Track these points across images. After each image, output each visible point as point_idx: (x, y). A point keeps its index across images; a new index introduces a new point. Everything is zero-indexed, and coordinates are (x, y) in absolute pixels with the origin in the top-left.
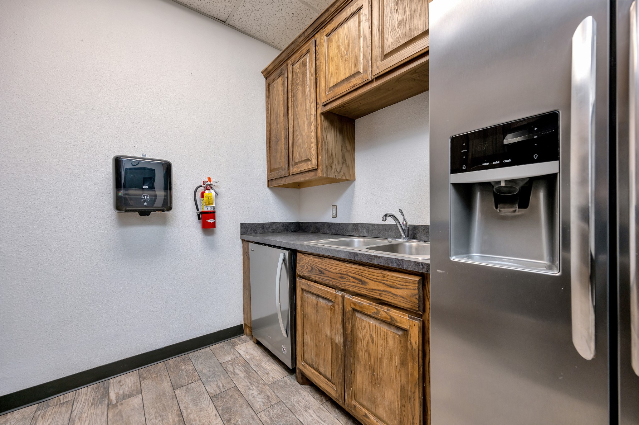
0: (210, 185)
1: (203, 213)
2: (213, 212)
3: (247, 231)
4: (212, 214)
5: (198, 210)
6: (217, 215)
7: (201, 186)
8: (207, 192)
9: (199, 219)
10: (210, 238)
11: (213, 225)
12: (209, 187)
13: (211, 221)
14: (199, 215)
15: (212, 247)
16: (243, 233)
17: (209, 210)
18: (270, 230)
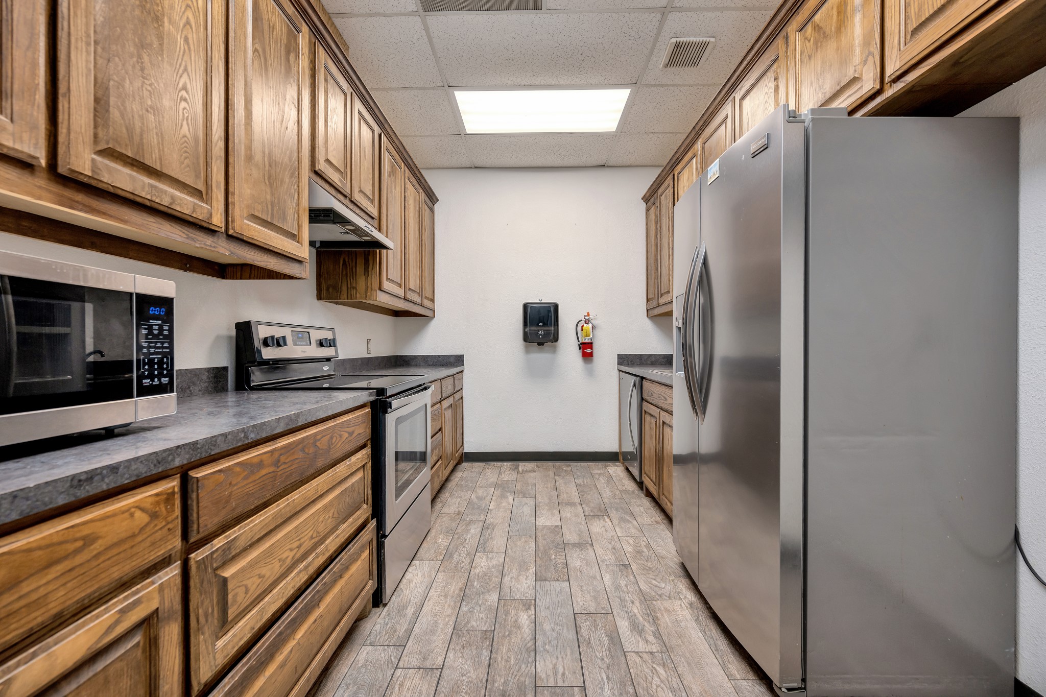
0: (588, 319)
1: (583, 344)
2: (591, 343)
3: (623, 362)
4: (590, 345)
5: (579, 341)
6: (594, 346)
7: (581, 321)
8: (585, 325)
9: (580, 349)
10: (589, 366)
11: (591, 354)
12: (587, 321)
13: (588, 351)
14: (579, 346)
15: (591, 373)
16: (619, 363)
17: (587, 341)
18: (649, 362)
